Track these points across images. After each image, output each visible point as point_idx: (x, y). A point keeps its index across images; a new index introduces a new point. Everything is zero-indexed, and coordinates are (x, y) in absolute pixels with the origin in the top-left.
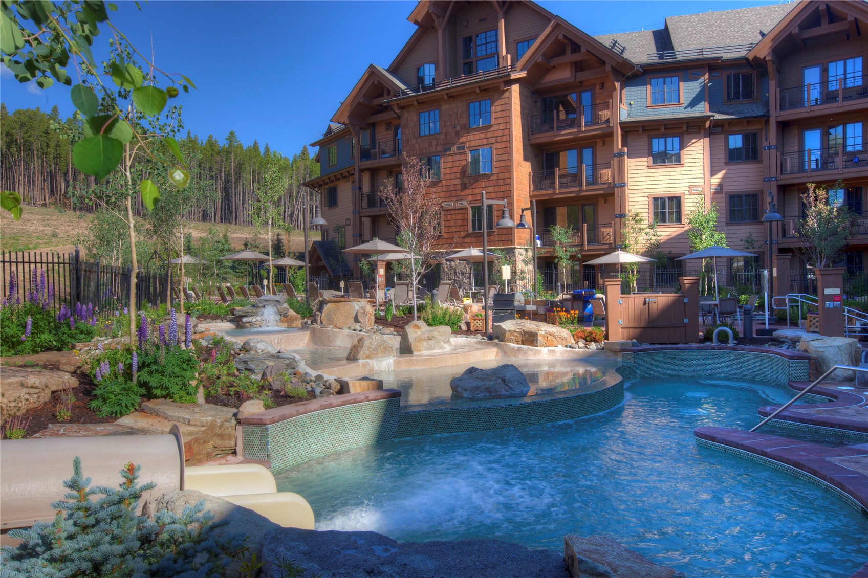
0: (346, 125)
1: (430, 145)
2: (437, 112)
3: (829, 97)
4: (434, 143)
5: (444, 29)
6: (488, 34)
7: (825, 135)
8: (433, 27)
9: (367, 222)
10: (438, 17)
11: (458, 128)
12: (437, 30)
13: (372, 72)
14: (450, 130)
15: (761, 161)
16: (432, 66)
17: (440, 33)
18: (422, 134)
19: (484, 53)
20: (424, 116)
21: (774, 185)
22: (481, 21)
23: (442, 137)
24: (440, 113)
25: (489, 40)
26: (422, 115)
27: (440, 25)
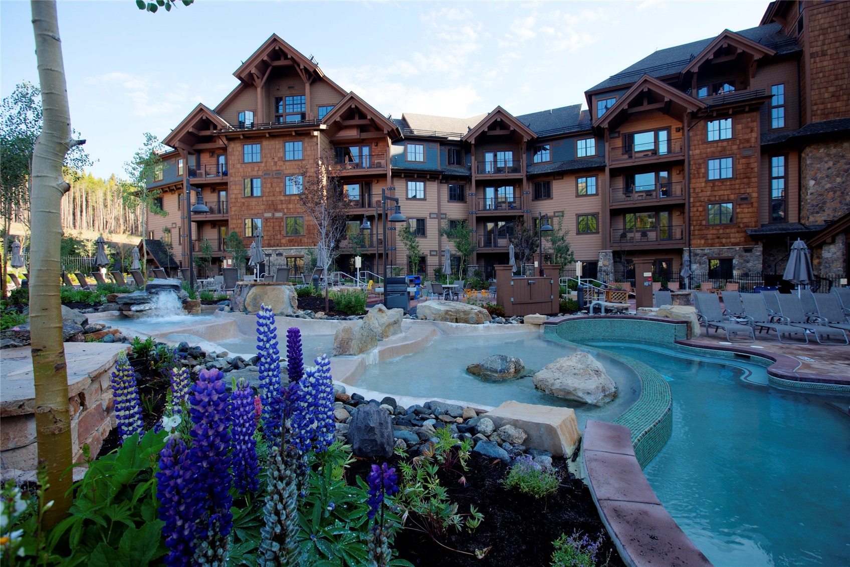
0: (176, 148)
1: (253, 170)
2: (259, 146)
3: (498, 170)
4: (256, 169)
5: (262, 88)
6: (295, 98)
7: (496, 191)
8: (253, 85)
9: (194, 225)
10: (258, 78)
11: (276, 159)
12: (256, 88)
13: (201, 109)
14: (270, 160)
15: (466, 202)
16: (251, 114)
17: (259, 90)
18: (246, 161)
19: (291, 111)
20: (248, 148)
21: (474, 216)
22: (289, 88)
23: (263, 165)
24: (261, 147)
25: (295, 102)
26: (246, 147)
27: (260, 83)
